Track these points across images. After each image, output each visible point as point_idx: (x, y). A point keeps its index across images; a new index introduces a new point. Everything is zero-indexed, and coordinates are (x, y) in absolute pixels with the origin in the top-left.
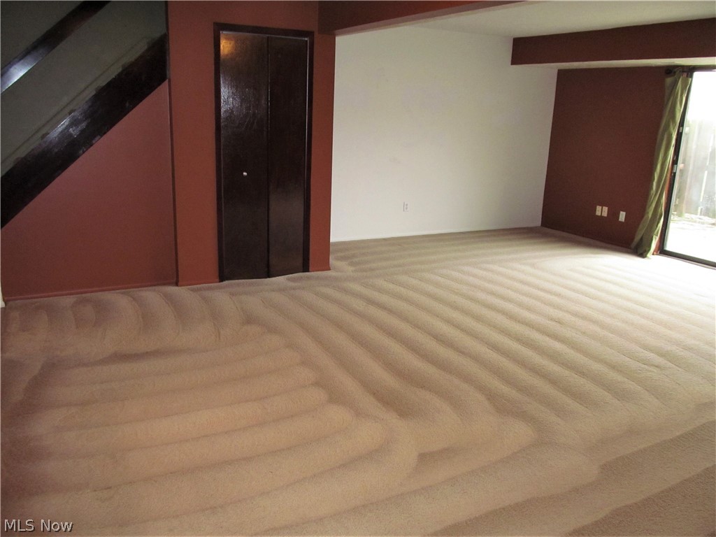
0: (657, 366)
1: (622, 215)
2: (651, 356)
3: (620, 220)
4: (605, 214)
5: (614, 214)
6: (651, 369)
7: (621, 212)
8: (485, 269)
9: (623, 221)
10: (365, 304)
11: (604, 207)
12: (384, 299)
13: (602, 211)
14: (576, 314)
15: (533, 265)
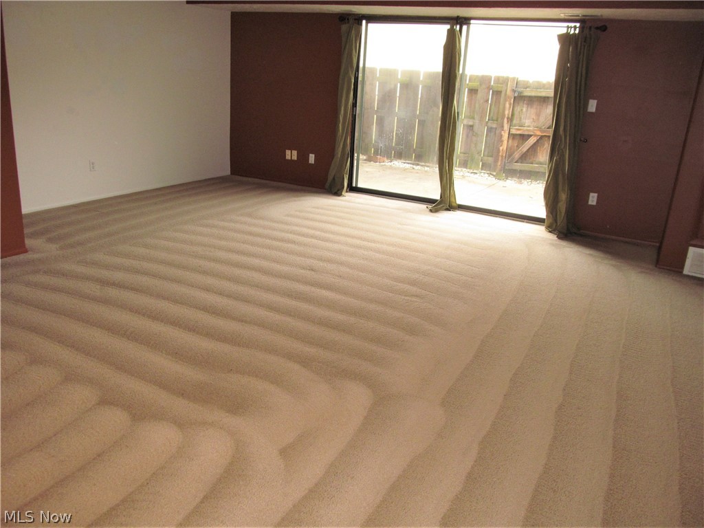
0: (417, 296)
1: (312, 157)
2: (407, 287)
3: (310, 162)
4: (295, 158)
5: (303, 157)
6: (414, 299)
7: (310, 155)
8: (207, 226)
9: (313, 163)
10: (98, 287)
11: (293, 151)
12: (119, 276)
13: (291, 155)
14: (321, 259)
15: (250, 215)
